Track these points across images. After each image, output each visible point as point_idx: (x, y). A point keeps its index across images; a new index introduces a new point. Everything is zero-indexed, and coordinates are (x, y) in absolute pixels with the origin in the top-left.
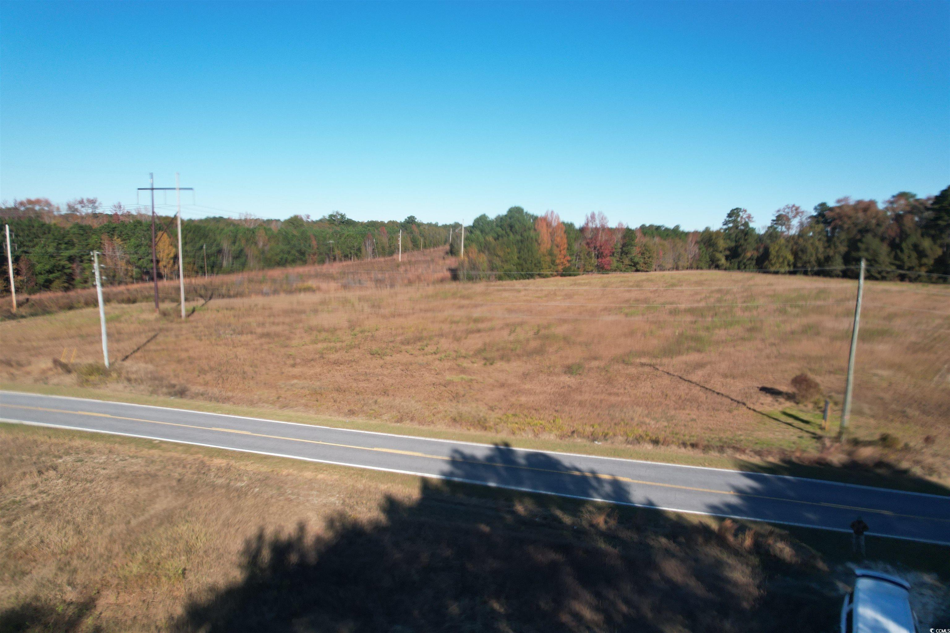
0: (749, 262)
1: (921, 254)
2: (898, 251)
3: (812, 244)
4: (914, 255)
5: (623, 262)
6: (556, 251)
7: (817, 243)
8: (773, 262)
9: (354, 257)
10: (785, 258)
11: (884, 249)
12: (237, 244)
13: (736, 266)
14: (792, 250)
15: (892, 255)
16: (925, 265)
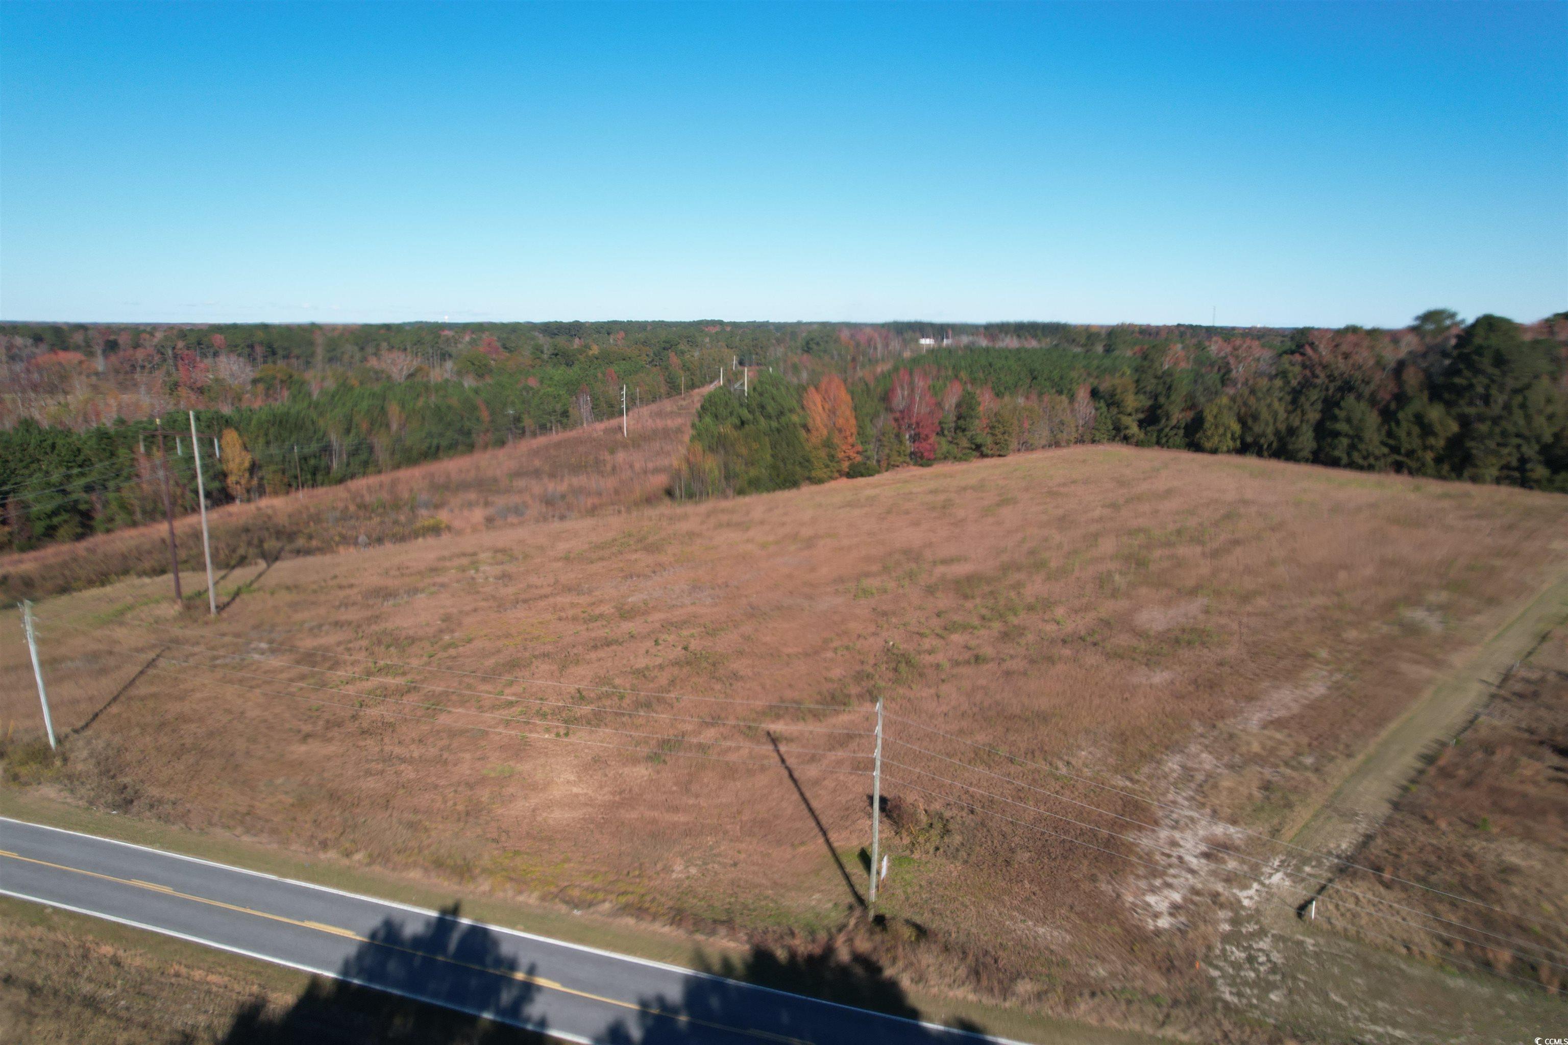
0: (1174, 432)
1: (1427, 430)
2: (1393, 424)
3: (1269, 406)
4: (1416, 430)
5: (957, 444)
6: (837, 440)
7: (1276, 404)
8: (1209, 433)
9: (557, 427)
10: (1227, 428)
11: (1373, 419)
12: (353, 431)
13: (1154, 439)
14: (1238, 414)
15: (1384, 432)
16: (1431, 448)
